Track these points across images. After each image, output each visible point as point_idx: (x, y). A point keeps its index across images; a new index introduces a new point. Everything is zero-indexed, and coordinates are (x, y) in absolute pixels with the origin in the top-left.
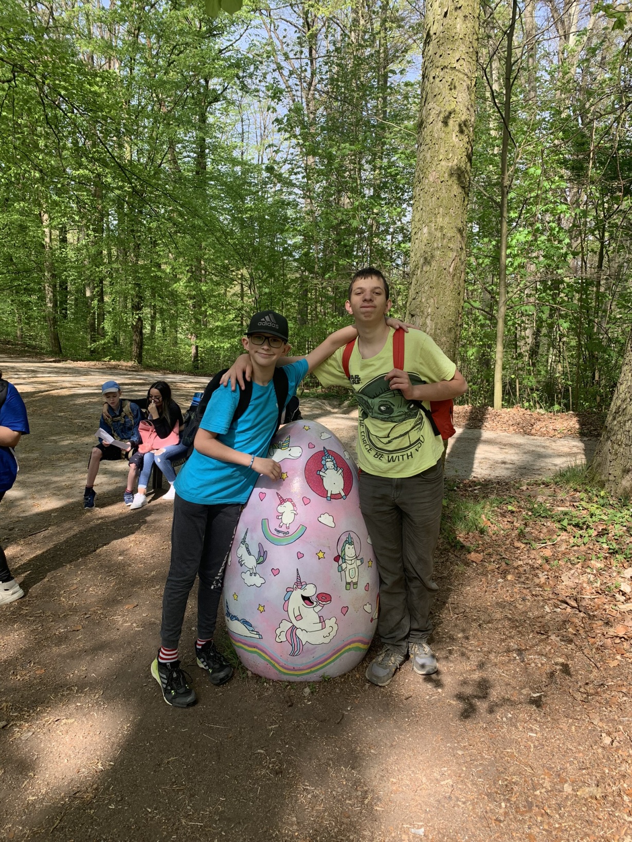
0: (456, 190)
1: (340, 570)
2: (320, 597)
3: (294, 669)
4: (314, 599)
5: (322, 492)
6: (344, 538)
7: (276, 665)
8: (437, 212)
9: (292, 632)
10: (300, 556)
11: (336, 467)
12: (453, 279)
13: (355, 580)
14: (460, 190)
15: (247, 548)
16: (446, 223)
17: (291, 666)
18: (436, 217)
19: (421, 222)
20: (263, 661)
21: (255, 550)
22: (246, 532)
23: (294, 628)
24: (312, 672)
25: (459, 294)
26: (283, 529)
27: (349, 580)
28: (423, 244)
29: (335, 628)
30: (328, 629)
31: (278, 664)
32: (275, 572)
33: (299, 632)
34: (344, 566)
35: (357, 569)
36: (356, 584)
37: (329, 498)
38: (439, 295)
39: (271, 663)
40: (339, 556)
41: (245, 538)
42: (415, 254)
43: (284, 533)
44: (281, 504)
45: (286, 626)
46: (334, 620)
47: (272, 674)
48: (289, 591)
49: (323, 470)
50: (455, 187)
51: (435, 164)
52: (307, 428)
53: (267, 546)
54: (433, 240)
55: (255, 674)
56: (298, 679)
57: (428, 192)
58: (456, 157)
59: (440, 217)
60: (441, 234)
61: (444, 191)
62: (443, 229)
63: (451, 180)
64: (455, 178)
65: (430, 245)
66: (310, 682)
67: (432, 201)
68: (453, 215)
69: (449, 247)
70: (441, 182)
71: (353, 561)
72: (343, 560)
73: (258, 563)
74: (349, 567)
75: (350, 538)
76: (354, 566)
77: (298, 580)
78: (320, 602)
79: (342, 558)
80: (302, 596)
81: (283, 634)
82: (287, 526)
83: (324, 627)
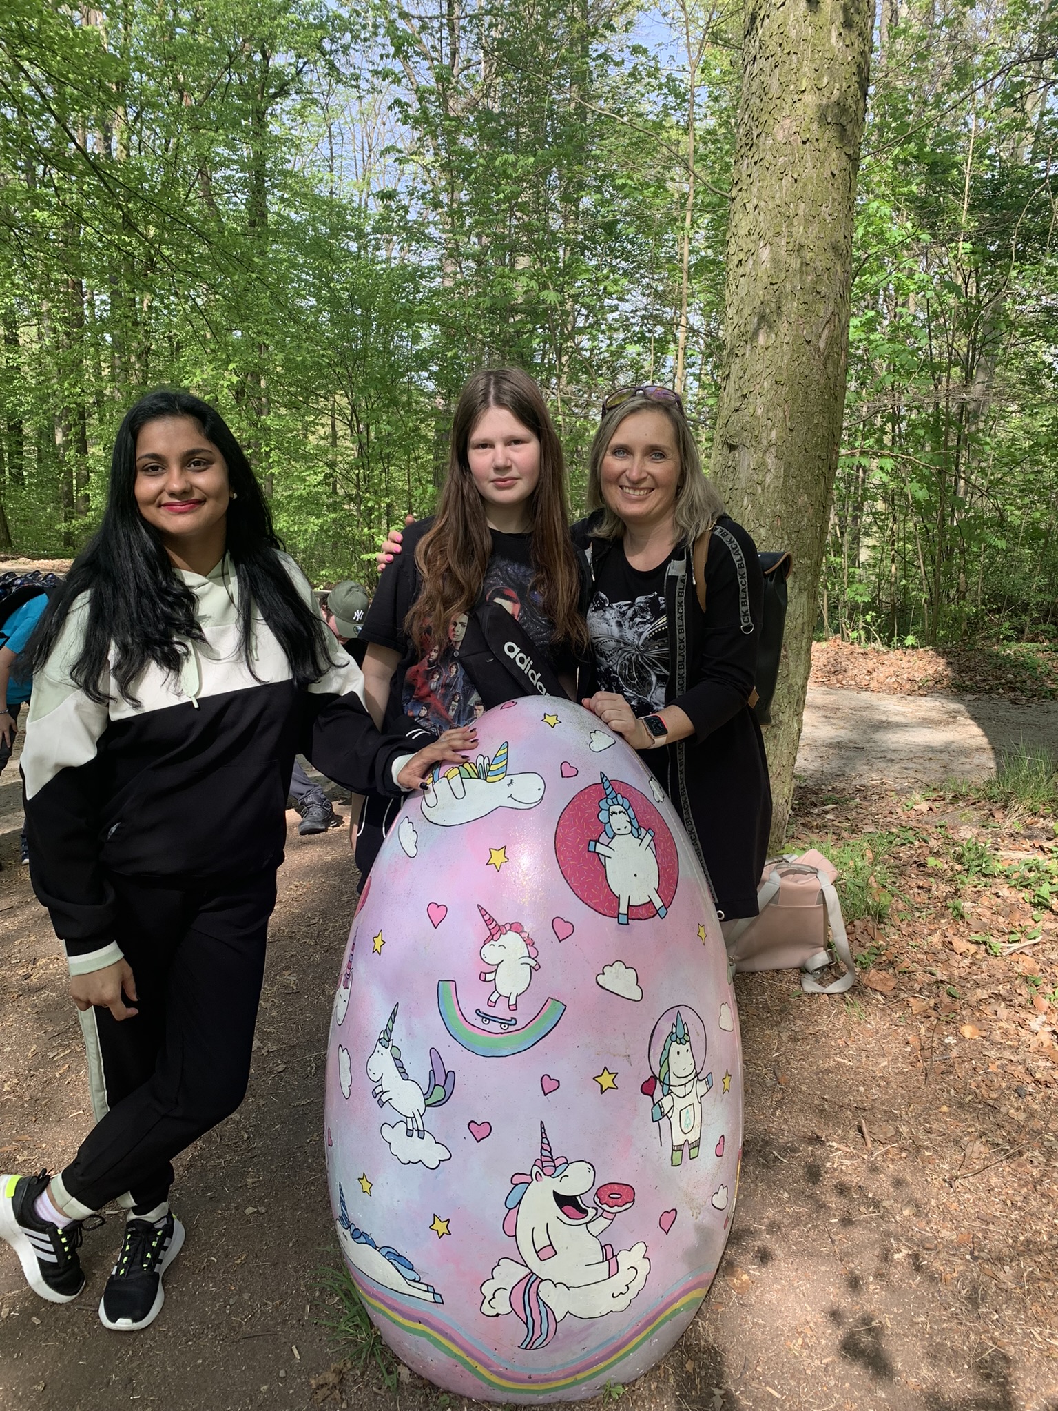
0: (836, 161)
1: (657, 1116)
2: (605, 1194)
3: (529, 1379)
4: (588, 1201)
5: (605, 902)
6: (666, 1027)
7: (481, 1369)
8: (792, 212)
9: (527, 1290)
10: (549, 1085)
11: (637, 828)
12: (825, 366)
13: (692, 1138)
14: (843, 161)
15: (396, 1059)
16: (812, 238)
17: (525, 1373)
18: (791, 224)
19: (755, 237)
20: (443, 1356)
21: (419, 1067)
22: (394, 1015)
23: (532, 1280)
24: (576, 1383)
26: (501, 1011)
27: (679, 1139)
28: (759, 284)
29: (643, 1267)
30: (624, 1276)
31: (487, 1366)
32: (480, 1130)
33: (546, 1291)
34: (667, 1103)
35: (697, 1106)
36: (696, 1145)
37: (623, 919)
38: (795, 400)
39: (466, 1363)
40: (654, 1077)
41: (388, 1031)
43: (502, 1022)
44: (491, 937)
45: (510, 1274)
46: (639, 1249)
47: (468, 1386)
48: (520, 1182)
49: (604, 839)
50: (834, 155)
51: (790, 100)
52: (552, 720)
53: (454, 1057)
54: (783, 275)
55: (420, 1377)
56: (541, 1399)
57: (772, 168)
58: (837, 86)
59: (799, 224)
60: (802, 263)
61: (809, 165)
62: (805, 252)
63: (826, 137)
64: (833, 133)
65: (775, 287)
66: (571, 1403)
67: (781, 188)
68: (829, 219)
69: (819, 293)
70: (804, 143)
71: (689, 1086)
72: (666, 1087)
73: (429, 1102)
74: (680, 1103)
75: (680, 1025)
76: (692, 1098)
77: (545, 1153)
78: (605, 1207)
79: (663, 1083)
80: (556, 1194)
81: (503, 1296)
82: (512, 1001)
83: (613, 1271)
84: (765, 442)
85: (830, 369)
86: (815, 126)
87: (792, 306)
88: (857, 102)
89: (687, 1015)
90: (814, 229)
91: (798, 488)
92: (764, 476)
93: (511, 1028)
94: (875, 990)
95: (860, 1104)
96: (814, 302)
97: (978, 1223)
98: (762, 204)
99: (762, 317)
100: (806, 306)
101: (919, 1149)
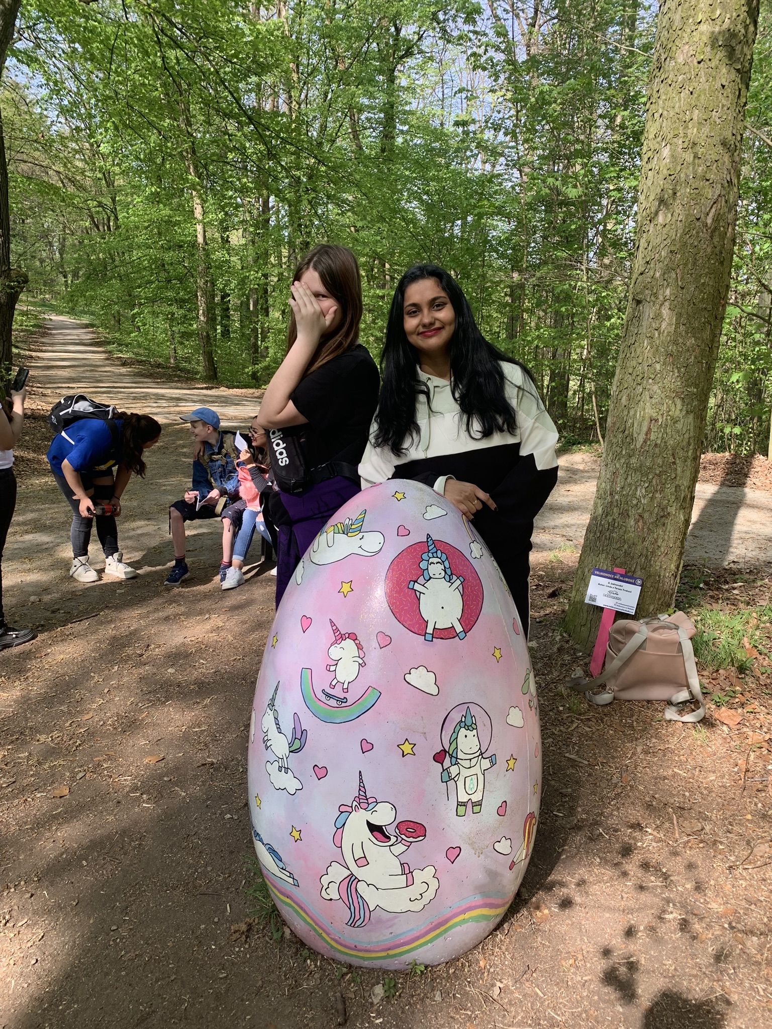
0: (726, 75)
1: (446, 778)
2: (403, 827)
3: (356, 948)
4: (391, 830)
5: (418, 625)
6: (456, 717)
7: (324, 935)
8: (688, 118)
9: (349, 886)
10: (366, 747)
11: (450, 574)
12: (712, 237)
13: (476, 798)
14: (733, 75)
15: (276, 719)
16: (704, 137)
17: (351, 942)
18: (687, 127)
19: (659, 139)
20: (303, 923)
21: (287, 725)
22: (276, 689)
23: (352, 879)
24: (388, 956)
25: (722, 263)
26: (338, 692)
27: (463, 798)
28: (661, 176)
29: (434, 885)
30: (418, 888)
31: (328, 934)
32: (321, 772)
33: (361, 887)
34: (454, 770)
35: (481, 777)
36: (479, 804)
37: (429, 637)
38: (686, 265)
39: (315, 930)
41: (273, 699)
42: (647, 197)
43: (338, 700)
44: (336, 642)
45: (338, 873)
46: (430, 871)
47: (319, 945)
48: (345, 811)
49: (421, 580)
50: (724, 71)
51: (689, 31)
52: (399, 496)
53: (308, 722)
54: (679, 168)
55: (296, 936)
56: (366, 963)
57: (674, 84)
58: (728, 16)
59: (693, 127)
60: (694, 157)
61: (703, 79)
62: (698, 148)
63: (718, 57)
64: (724, 53)
65: (673, 177)
66: (388, 971)
67: (680, 100)
68: (718, 121)
69: (708, 180)
70: (699, 63)
71: (474, 761)
72: (454, 760)
73: (292, 749)
74: (465, 773)
75: (469, 717)
76: (476, 770)
77: (362, 793)
78: (403, 836)
79: (451, 756)
80: (368, 822)
81: (334, 888)
82: (345, 686)
83: (410, 882)
84: (661, 298)
85: (716, 240)
86: (708, 49)
87: (684, 192)
88: (746, 27)
89: (474, 710)
90: (706, 130)
91: (687, 333)
92: (660, 324)
93: (344, 705)
94: (723, 723)
95: (681, 805)
96: (704, 187)
97: (743, 903)
98: (665, 113)
99: (662, 201)
100: (697, 191)
101: (715, 842)
